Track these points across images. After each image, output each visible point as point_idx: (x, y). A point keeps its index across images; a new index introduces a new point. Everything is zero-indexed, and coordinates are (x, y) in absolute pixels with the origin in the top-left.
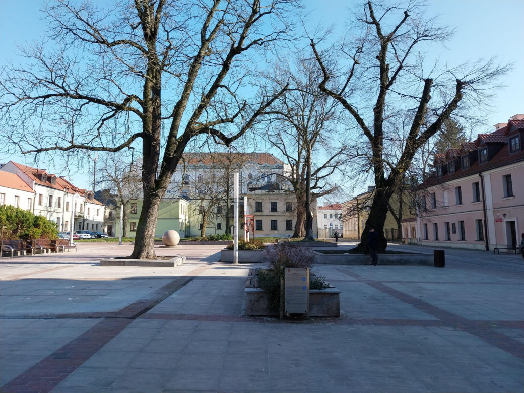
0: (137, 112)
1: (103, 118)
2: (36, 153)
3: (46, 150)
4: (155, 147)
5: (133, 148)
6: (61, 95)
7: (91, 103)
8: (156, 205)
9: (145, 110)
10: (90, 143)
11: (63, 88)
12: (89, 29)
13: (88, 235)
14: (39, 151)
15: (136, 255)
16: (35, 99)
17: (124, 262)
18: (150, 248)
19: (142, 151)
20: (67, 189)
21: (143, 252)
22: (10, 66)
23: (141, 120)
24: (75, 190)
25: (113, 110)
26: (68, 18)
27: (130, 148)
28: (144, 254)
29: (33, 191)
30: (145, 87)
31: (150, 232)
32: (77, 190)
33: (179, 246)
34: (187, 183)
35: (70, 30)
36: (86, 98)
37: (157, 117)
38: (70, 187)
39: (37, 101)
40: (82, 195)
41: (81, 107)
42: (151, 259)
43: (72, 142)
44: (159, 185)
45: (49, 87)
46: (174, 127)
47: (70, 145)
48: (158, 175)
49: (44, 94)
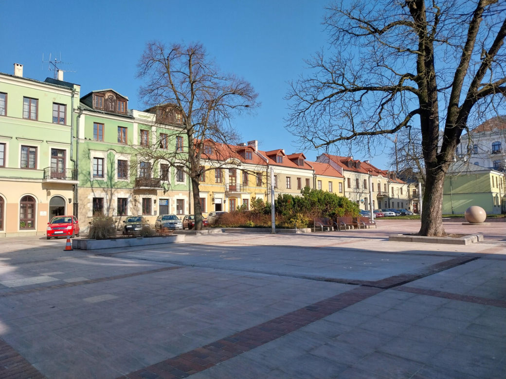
0: (412, 90)
1: (382, 103)
2: (326, 145)
3: (334, 141)
4: (433, 122)
5: (410, 127)
6: (342, 91)
7: (370, 92)
8: (440, 181)
9: (420, 85)
10: (374, 128)
11: (343, 85)
12: (362, 24)
13: (393, 213)
14: (328, 144)
15: (424, 231)
16: (322, 101)
17: (412, 238)
18: (438, 225)
19: (420, 128)
20: (371, 171)
21: (430, 228)
22: (301, 79)
23: (417, 96)
24: (378, 172)
25: (390, 93)
26: (343, 21)
27: (407, 127)
28: (432, 231)
29: (342, 176)
30: (418, 63)
31: (436, 209)
32: (380, 171)
33: (485, 223)
34: (499, 152)
35: (347, 31)
36: (364, 88)
37: (433, 90)
38: (374, 169)
39: (325, 101)
40: (384, 176)
41: (361, 98)
42: (439, 236)
43: (353, 131)
44: (441, 159)
45: (332, 88)
46: (454, 96)
47: (351, 134)
48: (439, 151)
49: (329, 94)
